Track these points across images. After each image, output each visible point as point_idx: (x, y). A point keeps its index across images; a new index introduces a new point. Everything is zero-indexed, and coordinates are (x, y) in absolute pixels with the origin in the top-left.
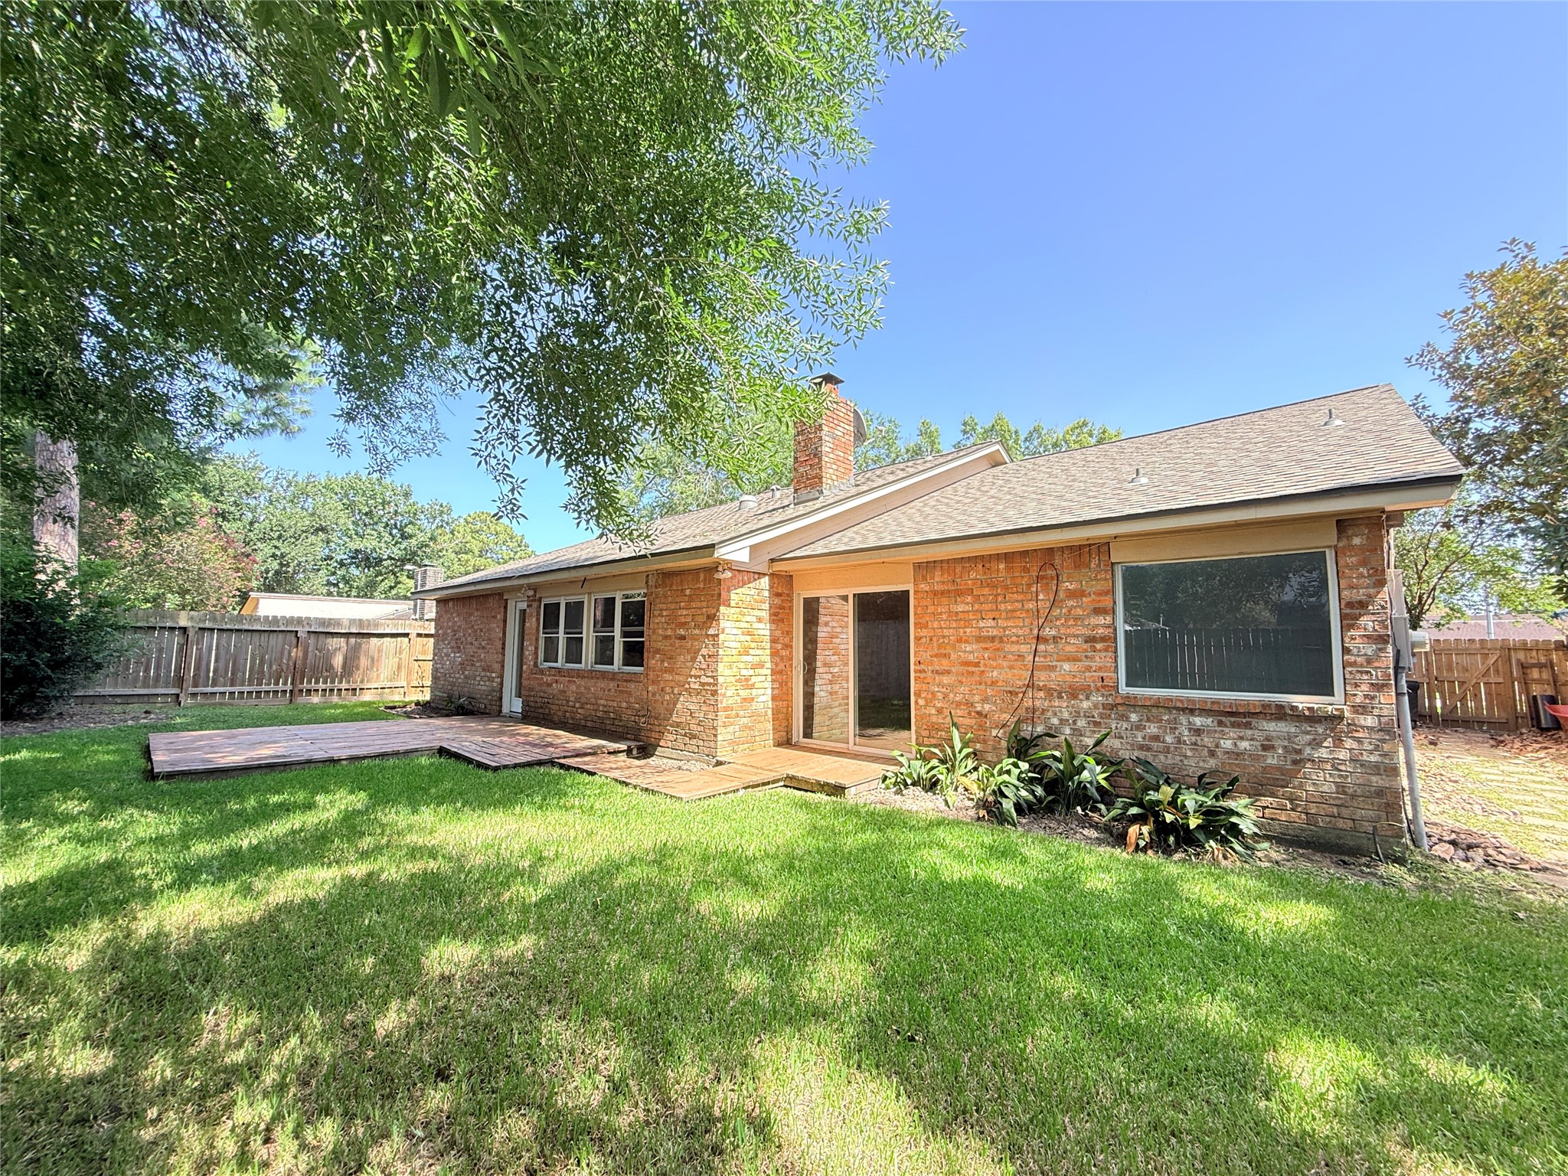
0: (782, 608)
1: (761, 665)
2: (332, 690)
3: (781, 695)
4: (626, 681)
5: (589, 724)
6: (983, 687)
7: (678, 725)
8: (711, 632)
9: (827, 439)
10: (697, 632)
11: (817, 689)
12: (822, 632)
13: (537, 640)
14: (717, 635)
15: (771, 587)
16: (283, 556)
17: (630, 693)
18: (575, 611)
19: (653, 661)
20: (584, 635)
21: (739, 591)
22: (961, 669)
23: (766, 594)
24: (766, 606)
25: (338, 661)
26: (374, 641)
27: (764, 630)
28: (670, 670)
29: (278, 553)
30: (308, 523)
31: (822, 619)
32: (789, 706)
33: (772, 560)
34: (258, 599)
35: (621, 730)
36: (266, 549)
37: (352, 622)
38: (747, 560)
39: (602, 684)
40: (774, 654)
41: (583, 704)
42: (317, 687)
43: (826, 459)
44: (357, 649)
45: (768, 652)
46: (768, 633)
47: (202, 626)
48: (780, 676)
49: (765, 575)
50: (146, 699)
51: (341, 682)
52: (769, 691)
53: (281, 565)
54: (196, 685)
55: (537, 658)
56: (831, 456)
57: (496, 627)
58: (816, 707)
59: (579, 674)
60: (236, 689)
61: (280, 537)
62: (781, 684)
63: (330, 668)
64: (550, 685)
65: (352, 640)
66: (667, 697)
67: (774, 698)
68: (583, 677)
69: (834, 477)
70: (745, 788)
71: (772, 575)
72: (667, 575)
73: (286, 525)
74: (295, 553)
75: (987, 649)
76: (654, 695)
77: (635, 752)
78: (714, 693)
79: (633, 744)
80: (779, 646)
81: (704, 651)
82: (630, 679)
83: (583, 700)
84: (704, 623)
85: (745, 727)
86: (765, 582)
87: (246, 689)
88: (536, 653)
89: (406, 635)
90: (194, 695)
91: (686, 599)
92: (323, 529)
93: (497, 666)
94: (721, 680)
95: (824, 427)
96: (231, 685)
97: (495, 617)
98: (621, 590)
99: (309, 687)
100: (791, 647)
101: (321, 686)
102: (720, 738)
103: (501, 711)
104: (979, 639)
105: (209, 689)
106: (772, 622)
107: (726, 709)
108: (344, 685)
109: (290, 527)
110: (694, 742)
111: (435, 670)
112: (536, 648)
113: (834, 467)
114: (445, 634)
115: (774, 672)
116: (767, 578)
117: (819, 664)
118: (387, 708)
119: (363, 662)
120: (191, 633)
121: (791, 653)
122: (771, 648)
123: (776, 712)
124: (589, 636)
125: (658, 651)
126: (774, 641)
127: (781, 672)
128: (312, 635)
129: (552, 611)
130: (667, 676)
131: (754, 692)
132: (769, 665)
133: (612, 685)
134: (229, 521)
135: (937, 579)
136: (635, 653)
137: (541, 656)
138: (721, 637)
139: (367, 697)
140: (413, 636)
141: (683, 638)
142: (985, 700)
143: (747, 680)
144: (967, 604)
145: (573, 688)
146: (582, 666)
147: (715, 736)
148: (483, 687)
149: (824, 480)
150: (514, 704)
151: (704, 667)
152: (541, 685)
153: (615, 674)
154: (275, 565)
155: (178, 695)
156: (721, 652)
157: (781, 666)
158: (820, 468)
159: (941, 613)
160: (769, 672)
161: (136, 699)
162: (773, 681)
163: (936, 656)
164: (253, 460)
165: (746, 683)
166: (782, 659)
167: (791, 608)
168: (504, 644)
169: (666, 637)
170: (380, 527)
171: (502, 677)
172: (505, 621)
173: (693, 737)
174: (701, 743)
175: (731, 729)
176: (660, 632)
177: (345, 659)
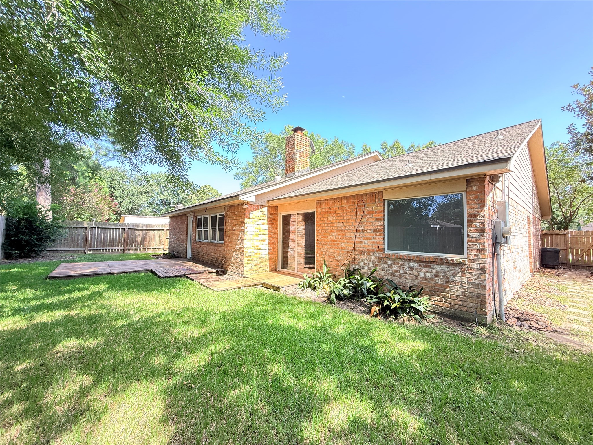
0: (273, 219)
1: (264, 241)
2: (137, 249)
3: (273, 252)
4: (219, 246)
5: (209, 262)
6: (338, 250)
7: (233, 263)
8: (243, 228)
9: (297, 152)
10: (238, 228)
11: (289, 250)
12: (292, 228)
13: (196, 231)
14: (244, 229)
15: (268, 211)
16: (133, 202)
17: (220, 251)
18: (206, 219)
19: (227, 239)
20: (208, 230)
21: (254, 212)
22: (331, 242)
23: (266, 213)
24: (266, 218)
25: (139, 239)
26: (151, 231)
27: (266, 227)
28: (231, 243)
29: (132, 201)
30: (142, 190)
31: (292, 223)
32: (276, 257)
33: (268, 201)
34: (124, 217)
35: (217, 264)
36: (128, 200)
37: (144, 225)
38: (254, 201)
39: (212, 247)
40: (270, 236)
41: (208, 255)
42: (132, 248)
43: (297, 161)
44: (146, 234)
45: (267, 236)
46: (267, 228)
47: (92, 226)
48: (272, 245)
49: (265, 206)
50: (74, 251)
51: (140, 246)
52: (267, 251)
53: (133, 205)
54: (91, 247)
55: (196, 238)
56: (299, 159)
57: (185, 226)
58: (289, 257)
60: (104, 248)
61: (132, 195)
62: (273, 248)
63: (136, 241)
64: (199, 248)
65: (144, 232)
66: (230, 253)
67: (269, 253)
68: (207, 245)
69: (300, 168)
70: (244, 287)
71: (269, 206)
72: (231, 207)
73: (134, 191)
74: (138, 201)
75: (340, 235)
76: (227, 252)
77: (220, 273)
78: (243, 251)
79: (218, 270)
80: (272, 234)
81: (240, 236)
82: (220, 245)
83: (208, 253)
84: (241, 225)
85: (256, 264)
86: (265, 209)
87: (108, 248)
88: (195, 236)
89: (163, 230)
90: (90, 250)
91: (236, 216)
92: (148, 192)
93: (185, 241)
94: (245, 246)
95: (295, 148)
96: (103, 247)
97: (184, 223)
98: (219, 213)
99: (129, 248)
100: (277, 234)
101: (134, 247)
102: (245, 268)
103: (186, 257)
104: (337, 231)
105: (95, 248)
106: (269, 224)
107: (247, 257)
108: (142, 247)
109: (136, 192)
110: (237, 269)
111: (169, 242)
112: (195, 234)
113: (300, 164)
114: (172, 229)
115: (269, 244)
116: (266, 207)
117: (290, 240)
118: (153, 255)
119: (148, 239)
120: (88, 229)
121: (277, 236)
122: (268, 234)
123: (270, 259)
124: (210, 229)
125: (228, 235)
126: (269, 231)
127: (273, 243)
128: (130, 230)
129: (200, 220)
130: (230, 245)
131: (260, 251)
132: (267, 241)
133: (215, 248)
134: (115, 190)
135: (324, 207)
136: (222, 236)
137: (197, 237)
138: (245, 230)
139: (150, 251)
140: (165, 230)
141: (234, 230)
142: (339, 255)
143: (257, 246)
144: (334, 217)
145: (205, 249)
146: (208, 241)
147: (243, 267)
148: (182, 248)
149: (295, 169)
150: (189, 255)
151: (240, 241)
152: (196, 247)
153: (216, 244)
154: (131, 205)
155: (85, 250)
156: (245, 236)
157: (273, 241)
158: (294, 164)
159: (325, 221)
160: (267, 243)
161: (71, 252)
162: (269, 247)
163: (323, 237)
164: (123, 168)
165: (257, 247)
166: (273, 238)
167: (277, 219)
168: (187, 233)
169: (230, 230)
171: (186, 245)
172: (187, 224)
173: (237, 267)
174: (239, 270)
175: (250, 265)
176: (228, 228)
177: (142, 238)
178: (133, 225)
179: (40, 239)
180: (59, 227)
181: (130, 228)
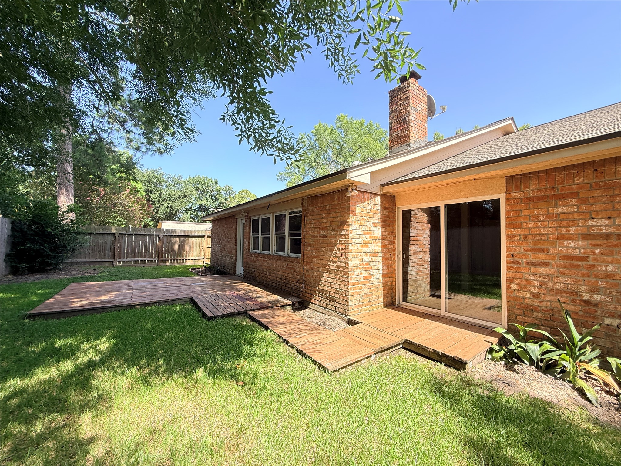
0: (388, 217)
1: (376, 255)
2: (174, 260)
3: (389, 274)
4: (292, 262)
5: (273, 284)
6: (593, 279)
7: (322, 291)
8: (343, 232)
9: (412, 111)
10: (333, 233)
11: (410, 269)
12: (413, 233)
13: (249, 238)
14: (348, 235)
15: (382, 203)
16: (171, 207)
17: (294, 269)
18: (266, 222)
19: (307, 251)
20: (270, 236)
21: (362, 205)
22: (563, 262)
23: (379, 208)
24: (379, 216)
25: (176, 247)
26: (190, 239)
27: (378, 231)
28: (317, 257)
29: (169, 206)
30: (179, 194)
31: (413, 225)
32: (393, 280)
33: (383, 185)
34: (161, 223)
35: (289, 290)
36: (166, 205)
37: (181, 231)
38: (368, 182)
39: (279, 263)
40: (384, 247)
41: (270, 273)
42: (168, 259)
43: (412, 125)
44: (184, 242)
45: (380, 245)
46: (380, 234)
47: (121, 232)
48: (388, 261)
49: (378, 195)
50: (101, 263)
51: (177, 257)
52: (381, 272)
53: (170, 210)
54: (120, 258)
55: (249, 248)
56: (415, 122)
57: (233, 232)
58: (409, 280)
59: (268, 257)
60: (136, 259)
61: (170, 199)
62: (388, 267)
63: (173, 250)
64: (255, 262)
65: (182, 239)
66: (315, 273)
67: (384, 276)
68: (270, 259)
69: (416, 136)
71: (383, 196)
72: (314, 198)
73: (171, 195)
74: (175, 205)
75: (598, 245)
76: (307, 271)
77: (297, 305)
78: (346, 273)
79: (295, 300)
80: (387, 242)
81: (339, 246)
82: (294, 260)
83: (270, 271)
84: (338, 227)
85: (366, 295)
86: (378, 200)
87: (140, 259)
88: (249, 245)
89: (203, 236)
90: (120, 262)
91: (326, 212)
92: (186, 197)
93: (233, 251)
94: (351, 264)
95: (411, 104)
96: (134, 258)
97: (232, 227)
98: (289, 209)
99: (165, 259)
100: (394, 242)
101: (170, 258)
102: (350, 303)
103: (235, 273)
104: (586, 237)
105: (125, 259)
106: (383, 226)
107: (354, 284)
108: (179, 258)
109: (173, 196)
110: (332, 303)
111: (212, 252)
112: (249, 243)
113: (416, 130)
114: (215, 236)
115: (384, 259)
116: (379, 197)
117: (411, 254)
118: (192, 269)
119: (187, 248)
120: (117, 236)
121: (394, 246)
122: (382, 243)
123: (385, 285)
124: (273, 236)
125: (309, 245)
126: (384, 238)
127: (388, 259)
128: (165, 237)
129: (256, 222)
130: (315, 260)
131: (372, 272)
132: (380, 254)
133: (285, 264)
134: (152, 194)
135: (532, 187)
136: (297, 246)
137: (252, 247)
138: (351, 235)
139: (188, 263)
140: (206, 237)
141: (324, 237)
143: (367, 264)
144: (572, 206)
145: (266, 264)
146: (270, 252)
147: (347, 302)
148: (229, 261)
149: (411, 138)
150: (240, 270)
151: (339, 255)
152: (251, 261)
153: (285, 257)
154: (168, 210)
155: (113, 262)
156: (350, 246)
157: (388, 255)
158: (408, 130)
159: (538, 215)
160: (380, 259)
161: (96, 263)
162: (383, 265)
163: (532, 250)
164: (160, 171)
165: (366, 266)
166: (388, 250)
167: (394, 217)
168: (236, 240)
169: (314, 236)
170: (207, 196)
171: (236, 256)
172: (236, 229)
173: (332, 300)
174: (337, 305)
175: (357, 297)
176: (311, 233)
177: (179, 246)
178: (169, 231)
179: (54, 249)
180: (78, 234)
181: (165, 234)
